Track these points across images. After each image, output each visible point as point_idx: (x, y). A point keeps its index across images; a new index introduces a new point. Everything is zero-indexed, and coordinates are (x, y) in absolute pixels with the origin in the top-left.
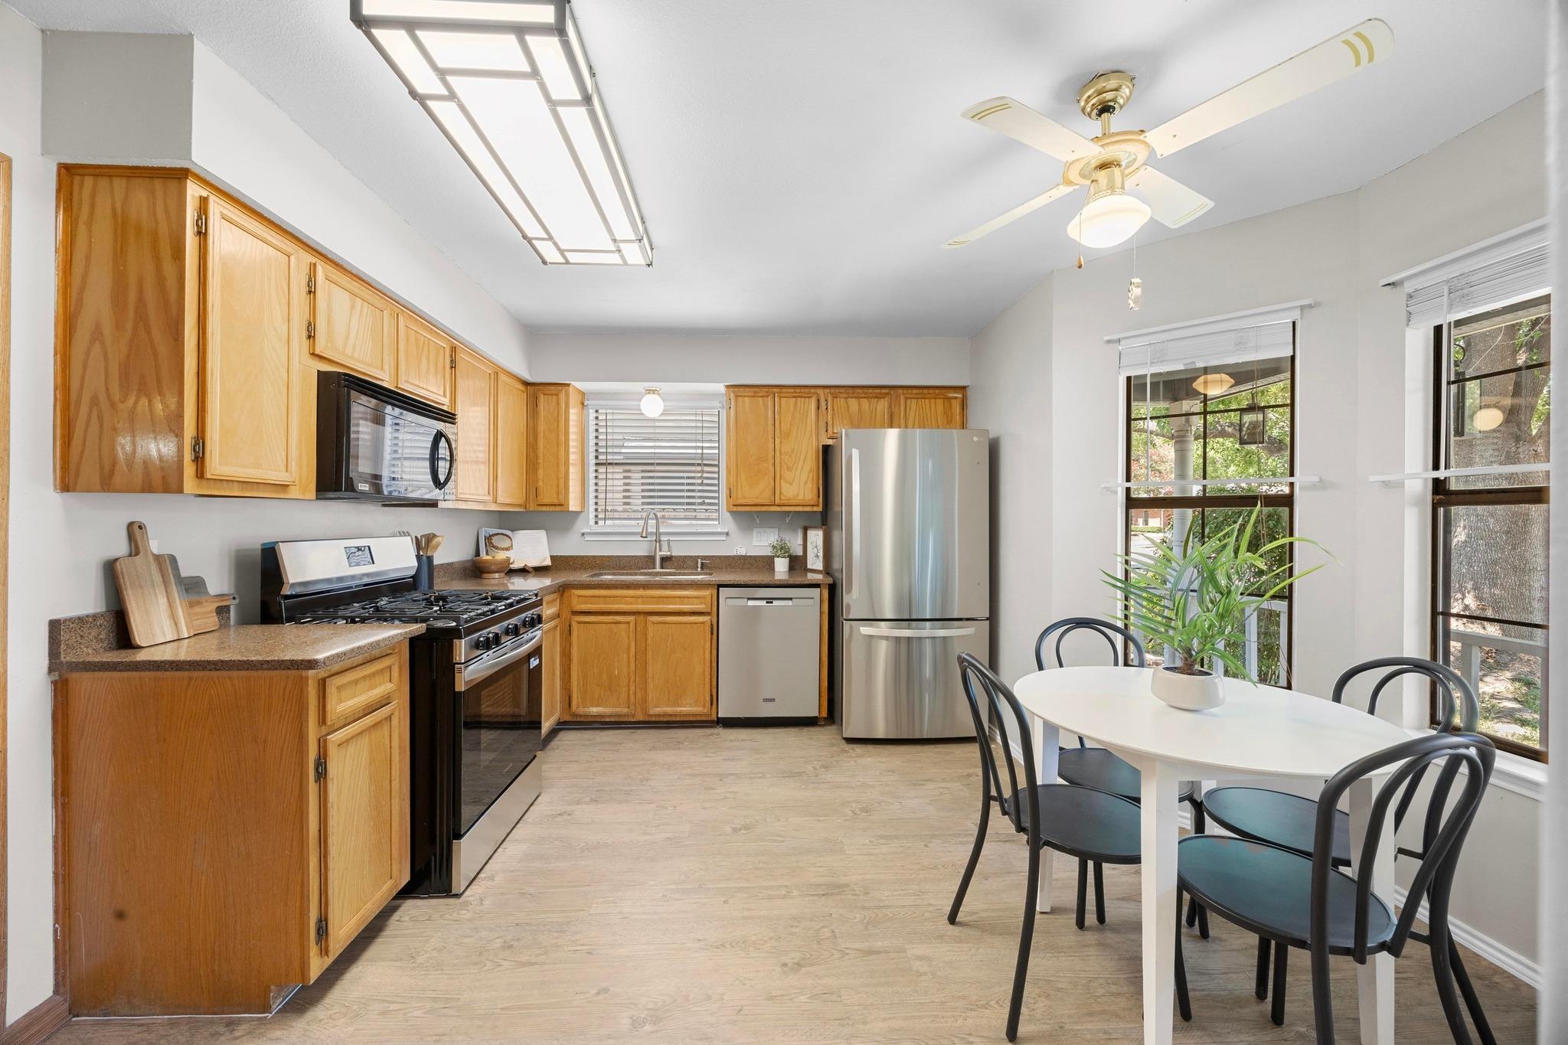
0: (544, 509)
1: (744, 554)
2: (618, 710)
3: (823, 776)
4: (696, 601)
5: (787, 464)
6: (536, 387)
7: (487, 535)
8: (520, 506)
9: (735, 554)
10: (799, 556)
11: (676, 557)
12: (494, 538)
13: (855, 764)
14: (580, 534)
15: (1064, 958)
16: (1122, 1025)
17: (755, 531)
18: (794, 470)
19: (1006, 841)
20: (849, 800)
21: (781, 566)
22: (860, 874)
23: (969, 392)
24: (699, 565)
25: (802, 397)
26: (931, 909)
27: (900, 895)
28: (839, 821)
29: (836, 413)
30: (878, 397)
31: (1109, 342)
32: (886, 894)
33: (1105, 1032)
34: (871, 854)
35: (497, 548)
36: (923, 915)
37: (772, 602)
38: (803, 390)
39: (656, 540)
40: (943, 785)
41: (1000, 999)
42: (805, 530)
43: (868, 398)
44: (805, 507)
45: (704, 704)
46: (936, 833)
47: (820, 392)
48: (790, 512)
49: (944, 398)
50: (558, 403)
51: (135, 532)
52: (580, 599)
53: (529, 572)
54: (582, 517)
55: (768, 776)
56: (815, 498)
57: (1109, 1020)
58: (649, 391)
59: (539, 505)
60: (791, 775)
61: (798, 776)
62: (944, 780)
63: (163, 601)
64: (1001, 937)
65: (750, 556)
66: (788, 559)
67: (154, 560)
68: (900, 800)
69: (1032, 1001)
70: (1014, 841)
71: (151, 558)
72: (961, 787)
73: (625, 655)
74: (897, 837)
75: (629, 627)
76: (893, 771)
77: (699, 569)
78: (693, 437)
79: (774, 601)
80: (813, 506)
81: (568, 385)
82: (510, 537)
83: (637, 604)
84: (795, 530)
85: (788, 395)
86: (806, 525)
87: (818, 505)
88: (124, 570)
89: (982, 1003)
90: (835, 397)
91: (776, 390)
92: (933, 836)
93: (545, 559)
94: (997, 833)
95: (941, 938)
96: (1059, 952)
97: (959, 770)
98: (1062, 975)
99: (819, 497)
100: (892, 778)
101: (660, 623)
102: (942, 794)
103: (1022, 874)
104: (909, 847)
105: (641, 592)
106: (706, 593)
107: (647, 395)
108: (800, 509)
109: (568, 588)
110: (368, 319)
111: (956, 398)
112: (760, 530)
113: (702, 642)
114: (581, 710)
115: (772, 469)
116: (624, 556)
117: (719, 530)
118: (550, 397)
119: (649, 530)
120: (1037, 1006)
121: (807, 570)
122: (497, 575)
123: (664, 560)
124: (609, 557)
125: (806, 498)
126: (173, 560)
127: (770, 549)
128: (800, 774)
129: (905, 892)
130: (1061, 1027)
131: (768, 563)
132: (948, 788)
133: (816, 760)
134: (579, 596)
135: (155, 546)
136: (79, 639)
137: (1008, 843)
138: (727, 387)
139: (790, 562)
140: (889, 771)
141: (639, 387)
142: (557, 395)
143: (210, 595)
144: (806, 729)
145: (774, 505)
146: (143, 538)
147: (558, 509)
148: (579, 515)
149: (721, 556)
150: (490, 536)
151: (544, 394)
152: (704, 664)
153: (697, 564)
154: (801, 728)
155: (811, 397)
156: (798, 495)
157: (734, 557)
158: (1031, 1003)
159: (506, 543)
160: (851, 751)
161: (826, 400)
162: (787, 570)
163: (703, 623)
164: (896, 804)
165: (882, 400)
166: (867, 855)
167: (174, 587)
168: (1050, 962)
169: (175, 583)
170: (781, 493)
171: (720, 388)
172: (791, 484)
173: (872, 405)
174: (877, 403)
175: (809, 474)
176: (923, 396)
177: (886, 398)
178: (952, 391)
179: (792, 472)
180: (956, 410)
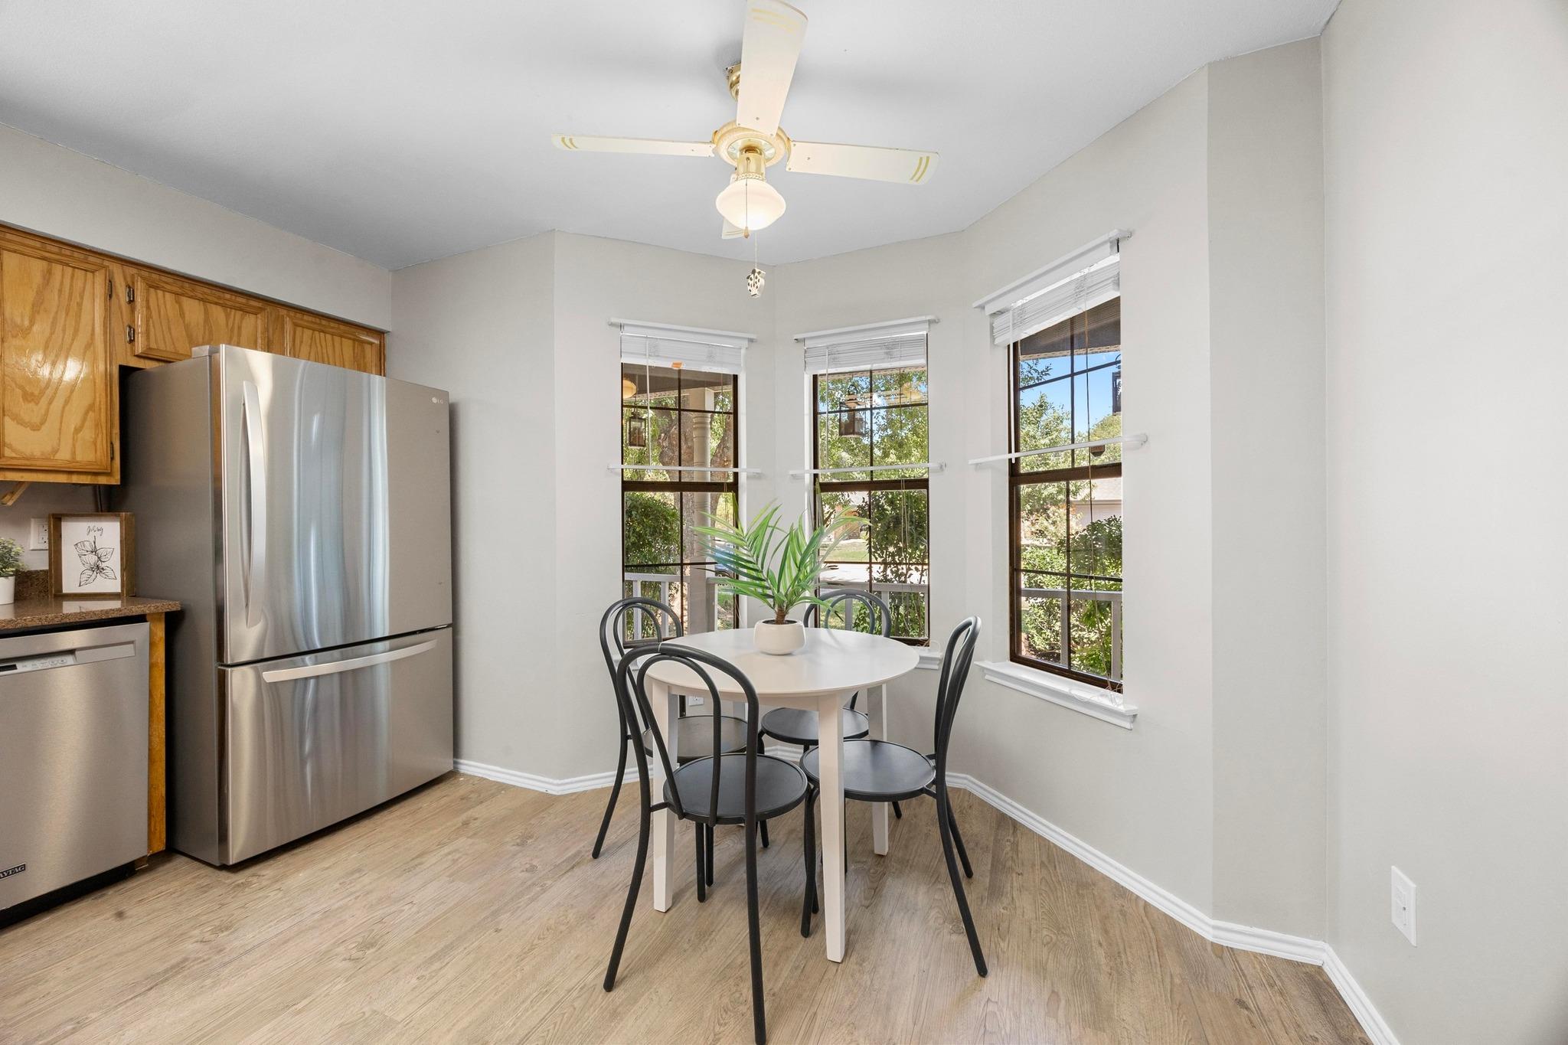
3: (236, 943)
13: (280, 894)
15: (718, 937)
16: (797, 952)
18: (45, 401)
19: (573, 868)
20: (323, 948)
22: (449, 1031)
23: (388, 339)
25: (67, 265)
26: (575, 994)
27: (527, 1010)
28: (339, 986)
29: (153, 313)
30: (245, 311)
31: (612, 325)
32: (509, 1023)
33: (796, 968)
34: (437, 994)
36: (575, 1009)
37: (14, 667)
38: (70, 253)
40: (446, 850)
41: (719, 1020)
42: (55, 523)
44: (73, 477)
46: (493, 908)
47: (116, 269)
48: (20, 483)
49: (354, 340)
55: (93, 1016)
56: (106, 461)
57: (788, 957)
60: (156, 981)
61: (177, 973)
62: (441, 845)
64: (660, 962)
66: (12, 579)
68: (408, 900)
69: (737, 995)
70: (578, 863)
72: (470, 841)
74: (451, 947)
76: (359, 870)
79: (20, 664)
80: (96, 474)
84: (21, 522)
85: (28, 251)
86: (57, 509)
87: (109, 474)
89: (711, 1038)
90: (150, 285)
92: (495, 914)
94: (556, 866)
95: (615, 1015)
96: (710, 935)
97: (449, 824)
98: (731, 951)
99: (112, 459)
100: (366, 880)
102: (455, 861)
103: (617, 889)
104: (479, 947)
108: (60, 479)
111: (371, 344)
120: (744, 995)
121: (61, 597)
125: (79, 458)
128: (178, 968)
129: (529, 1001)
130: (774, 995)
132: (456, 851)
133: (194, 928)
137: (575, 869)
139: (17, 584)
140: (352, 873)
144: (111, 892)
155: (94, 273)
156: (55, 451)
158: (739, 998)
160: (255, 879)
161: (130, 286)
162: (12, 601)
164: (407, 907)
165: (253, 317)
166: (432, 999)
168: (714, 949)
170: (4, 444)
172: (36, 428)
173: (231, 320)
174: (242, 319)
175: (87, 413)
176: (322, 328)
177: (259, 316)
178: (365, 333)
179: (37, 404)
180: (370, 355)
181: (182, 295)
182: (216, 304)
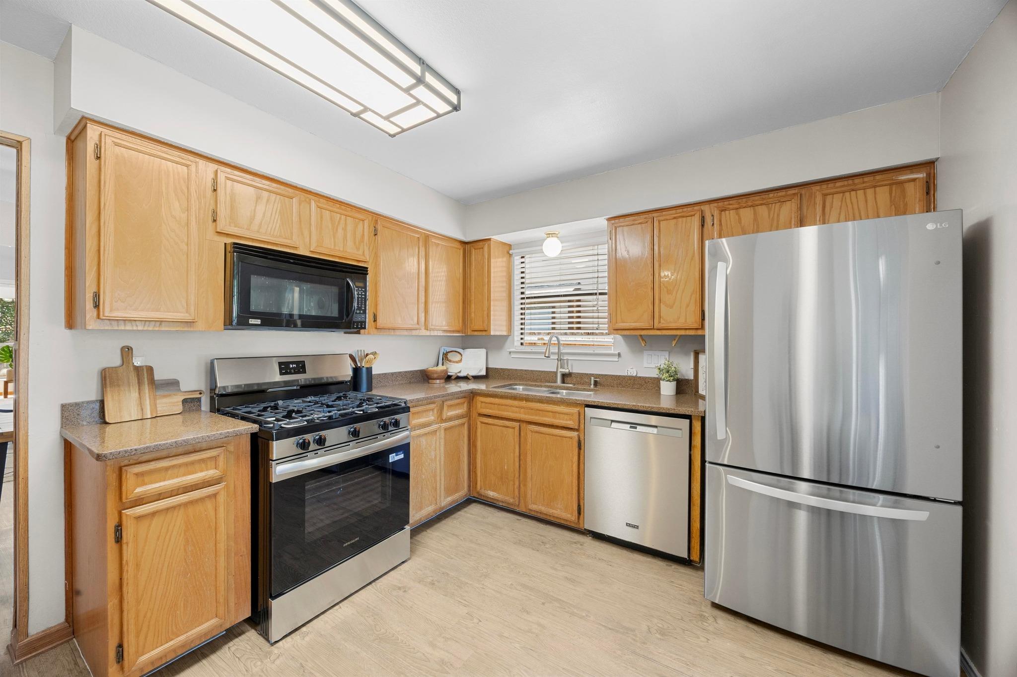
0: (476, 333)
1: (634, 375)
2: (507, 498)
4: (566, 417)
5: (666, 287)
6: (471, 245)
7: (445, 352)
8: (458, 332)
9: (626, 374)
10: (691, 380)
11: (575, 374)
12: (449, 354)
14: (509, 353)
17: (646, 353)
18: (674, 292)
21: (668, 389)
23: (940, 168)
24: (592, 382)
25: (683, 217)
29: (724, 228)
30: (782, 201)
35: (450, 361)
37: (636, 428)
38: (685, 210)
39: (557, 359)
42: (696, 355)
43: (767, 204)
44: (687, 331)
45: (572, 512)
47: (706, 208)
48: (675, 335)
49: (891, 185)
50: (483, 255)
51: (127, 352)
52: (482, 405)
53: (469, 379)
54: (510, 338)
58: (549, 235)
59: (473, 331)
63: (134, 394)
65: (640, 377)
66: (675, 382)
67: (134, 369)
71: (132, 368)
73: (512, 454)
75: (514, 432)
77: (592, 386)
78: (591, 269)
79: (638, 427)
80: (696, 329)
81: (489, 239)
82: (460, 354)
83: (520, 413)
84: (687, 354)
85: (668, 217)
87: (701, 329)
88: (107, 375)
90: (723, 210)
91: (655, 215)
93: (480, 371)
99: (703, 320)
101: (537, 432)
105: (524, 403)
106: (575, 410)
107: (548, 238)
108: (682, 333)
109: (476, 395)
110: (276, 205)
112: (650, 352)
113: (571, 455)
114: (483, 492)
115: (651, 294)
116: (537, 371)
117: (612, 352)
118: (478, 250)
119: (551, 351)
122: (438, 381)
123: (564, 376)
124: (526, 370)
125: (689, 321)
126: (150, 369)
127: (657, 371)
131: (655, 383)
134: (482, 402)
135: (137, 362)
136: (76, 416)
138: (609, 220)
139: (678, 387)
141: (537, 233)
142: (483, 248)
143: (181, 391)
145: (653, 329)
146: (128, 356)
147: (484, 333)
148: (507, 339)
149: (613, 375)
150: (447, 353)
151: (475, 249)
152: (572, 476)
153: (591, 380)
154: (670, 564)
155: (694, 215)
156: (680, 318)
157: (624, 377)
159: (458, 358)
161: (713, 216)
162: (674, 394)
163: (571, 438)
165: (788, 203)
167: (146, 386)
169: (148, 384)
170: (660, 317)
171: (601, 222)
172: (671, 307)
173: (772, 213)
174: (780, 207)
175: (691, 296)
176: (852, 187)
177: (793, 200)
178: (909, 171)
179: (672, 295)
180: (914, 193)
181: (740, 208)
182: (761, 204)
